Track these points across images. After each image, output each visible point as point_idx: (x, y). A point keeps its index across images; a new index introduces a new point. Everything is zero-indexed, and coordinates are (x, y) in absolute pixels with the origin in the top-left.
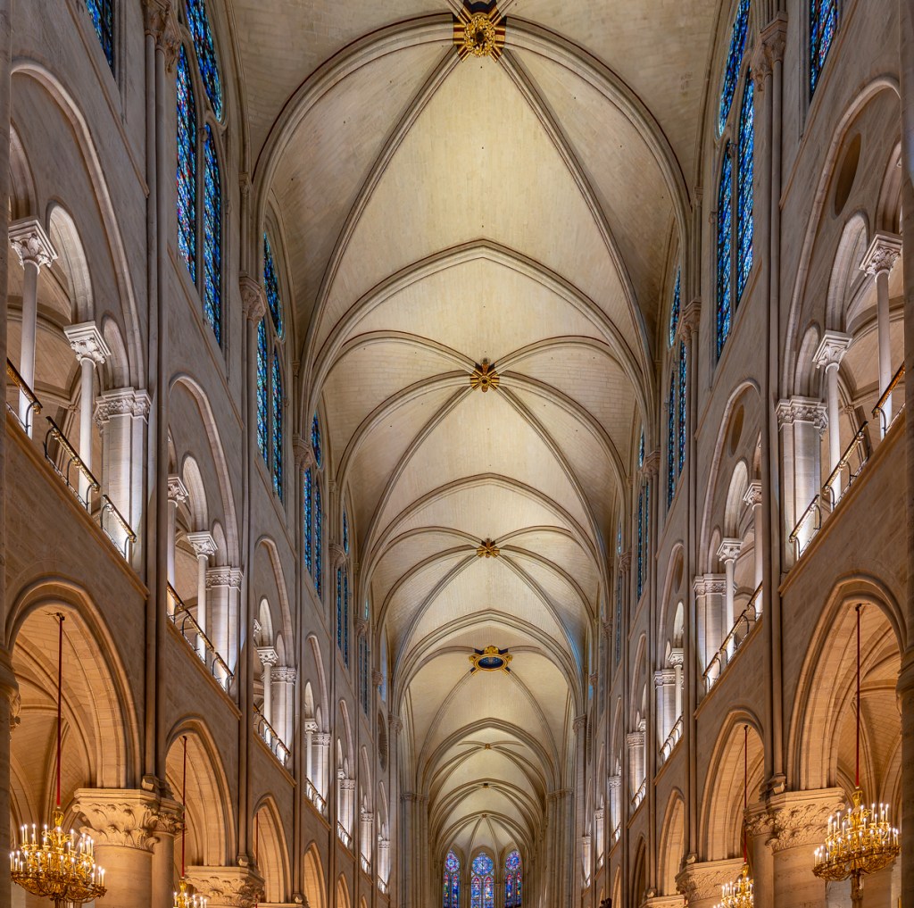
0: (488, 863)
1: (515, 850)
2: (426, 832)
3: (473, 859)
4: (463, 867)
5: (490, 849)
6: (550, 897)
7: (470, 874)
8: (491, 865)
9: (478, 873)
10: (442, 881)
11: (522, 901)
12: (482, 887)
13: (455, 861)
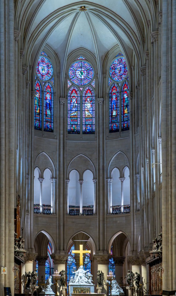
0: (88, 71)
1: (120, 54)
2: (12, 23)
3: (69, 65)
4: (57, 75)
5: (90, 52)
6: (167, 115)
7: (66, 83)
8: (92, 73)
9: (76, 82)
10: (32, 91)
11: (130, 124)
12: (81, 104)
13: (48, 66)
